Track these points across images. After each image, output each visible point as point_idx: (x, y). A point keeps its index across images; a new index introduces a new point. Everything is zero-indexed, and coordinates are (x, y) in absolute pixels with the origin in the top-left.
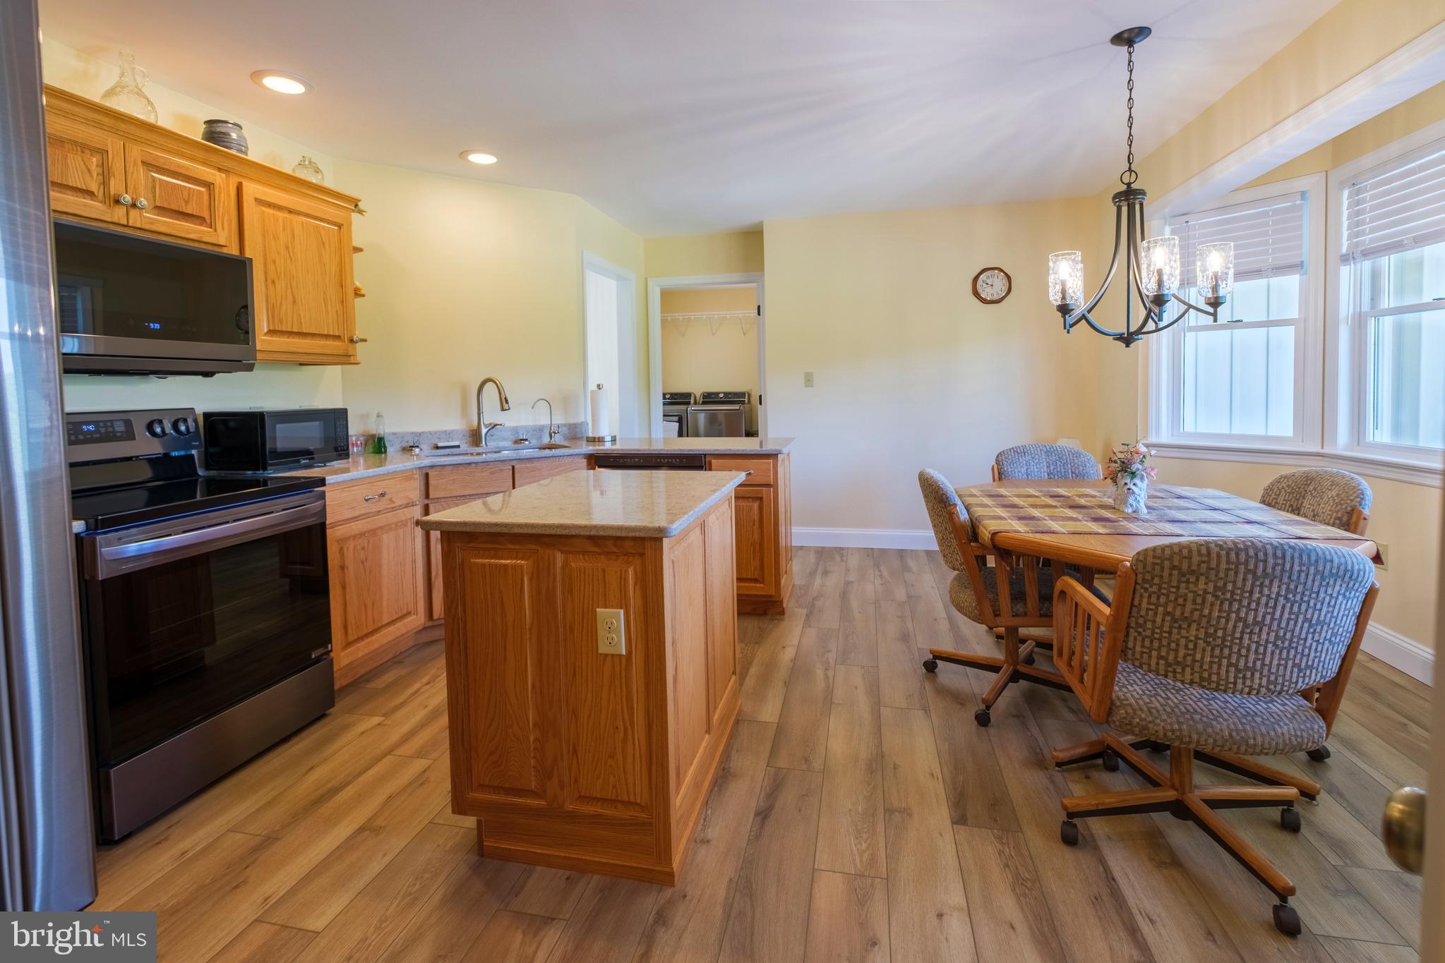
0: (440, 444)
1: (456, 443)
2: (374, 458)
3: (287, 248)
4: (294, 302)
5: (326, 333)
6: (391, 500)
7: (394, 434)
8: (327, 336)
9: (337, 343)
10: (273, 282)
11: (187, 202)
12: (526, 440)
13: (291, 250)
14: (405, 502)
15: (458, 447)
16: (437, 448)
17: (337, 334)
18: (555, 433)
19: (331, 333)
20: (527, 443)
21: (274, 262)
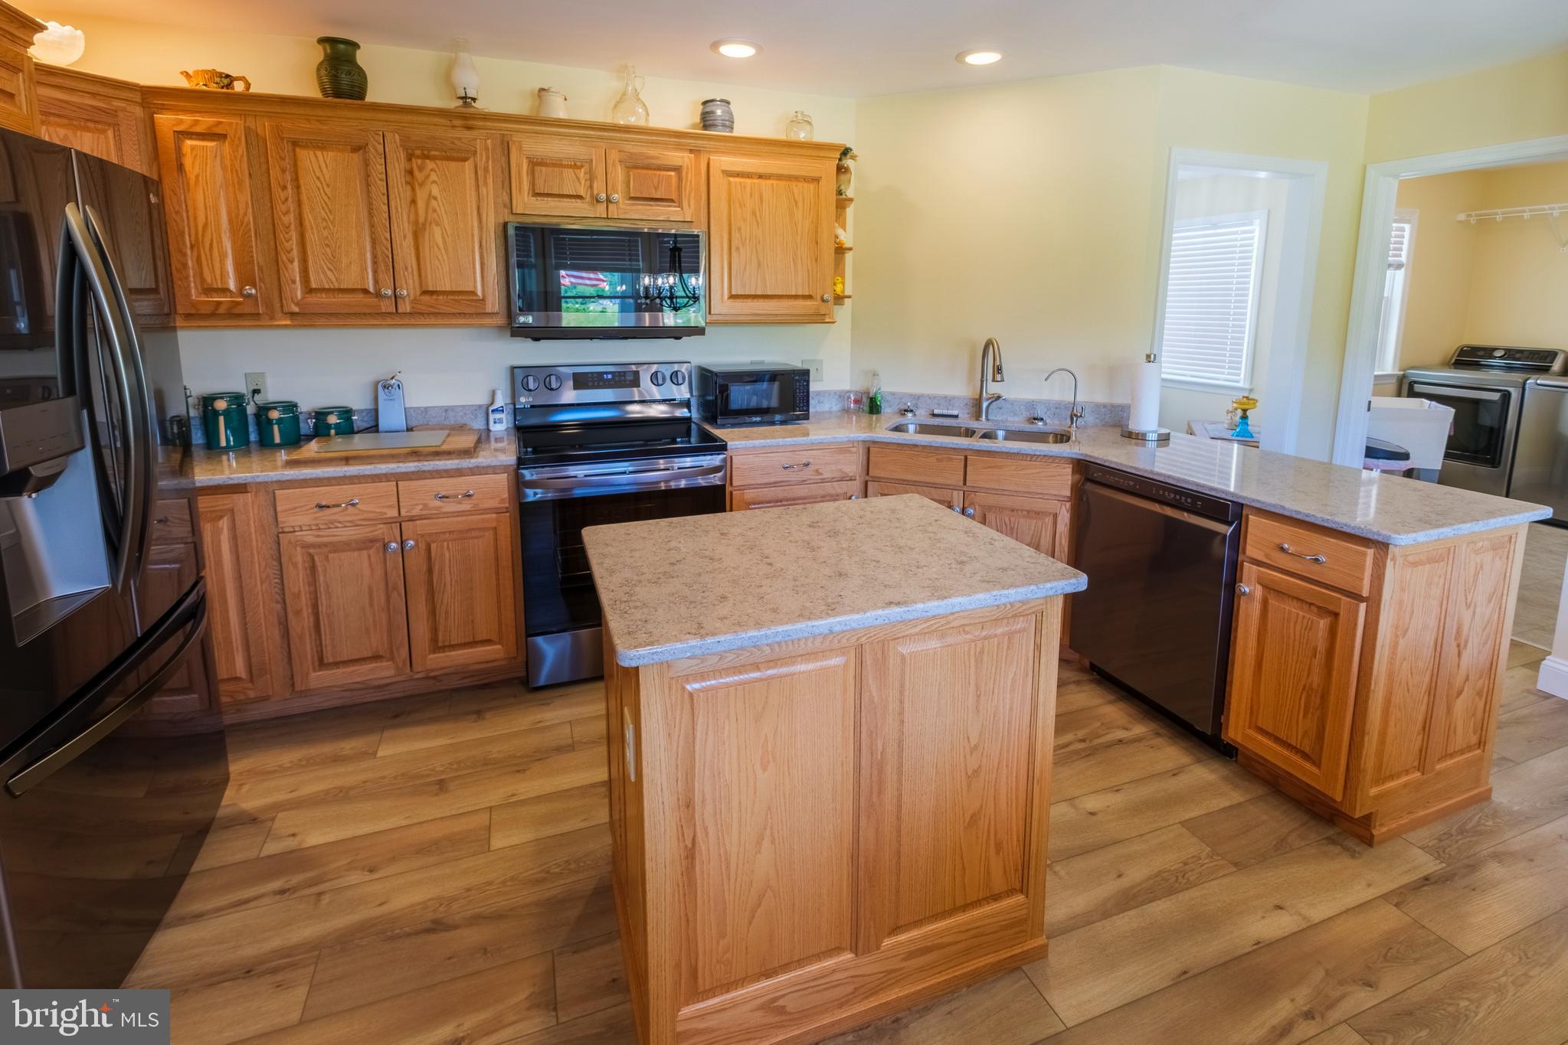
0: (936, 412)
1: (955, 413)
2: (865, 418)
3: (754, 213)
4: (759, 265)
5: (794, 293)
6: (817, 471)
7: (893, 394)
8: (796, 297)
9: (808, 303)
10: (738, 249)
11: (656, 188)
12: (1042, 419)
13: (758, 214)
14: (838, 475)
15: (956, 417)
16: (934, 415)
17: (807, 294)
18: (1076, 416)
19: (800, 293)
20: (1040, 423)
21: (739, 229)
